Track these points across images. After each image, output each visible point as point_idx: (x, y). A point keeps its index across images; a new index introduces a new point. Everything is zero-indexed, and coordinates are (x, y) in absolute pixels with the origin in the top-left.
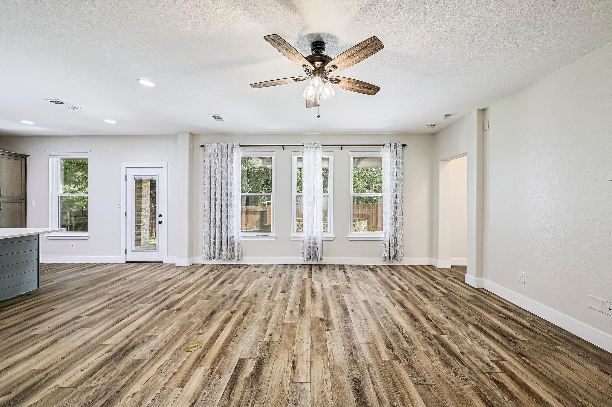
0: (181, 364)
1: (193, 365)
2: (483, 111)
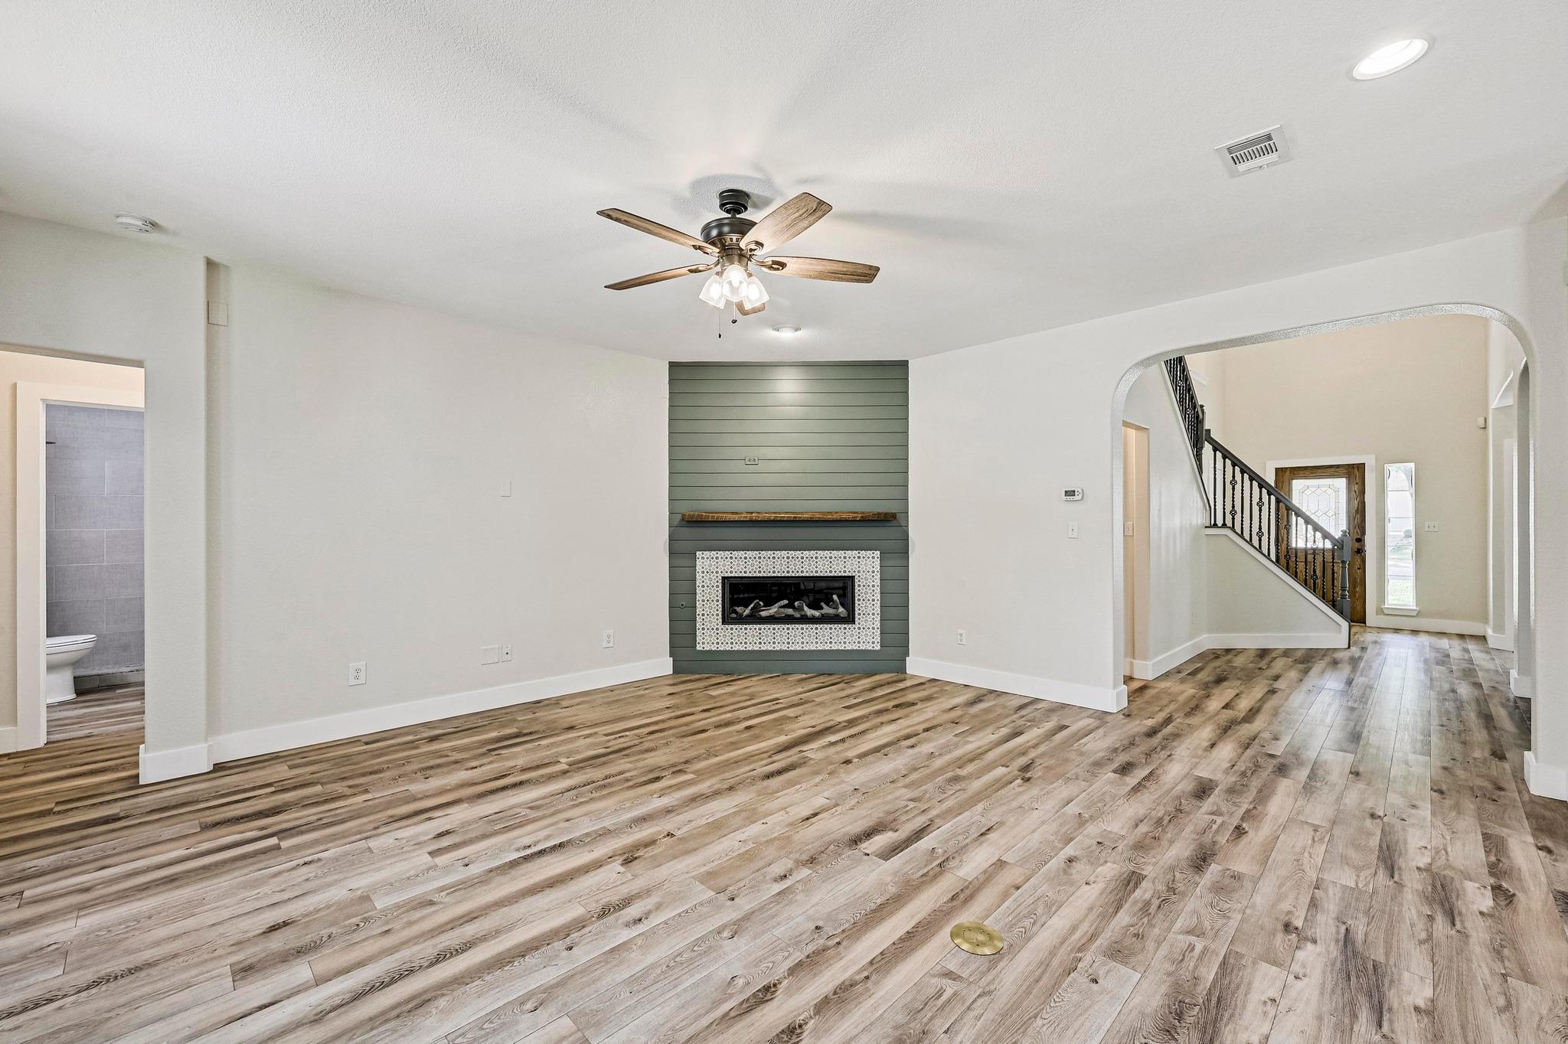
0: (1007, 904)
1: (978, 889)
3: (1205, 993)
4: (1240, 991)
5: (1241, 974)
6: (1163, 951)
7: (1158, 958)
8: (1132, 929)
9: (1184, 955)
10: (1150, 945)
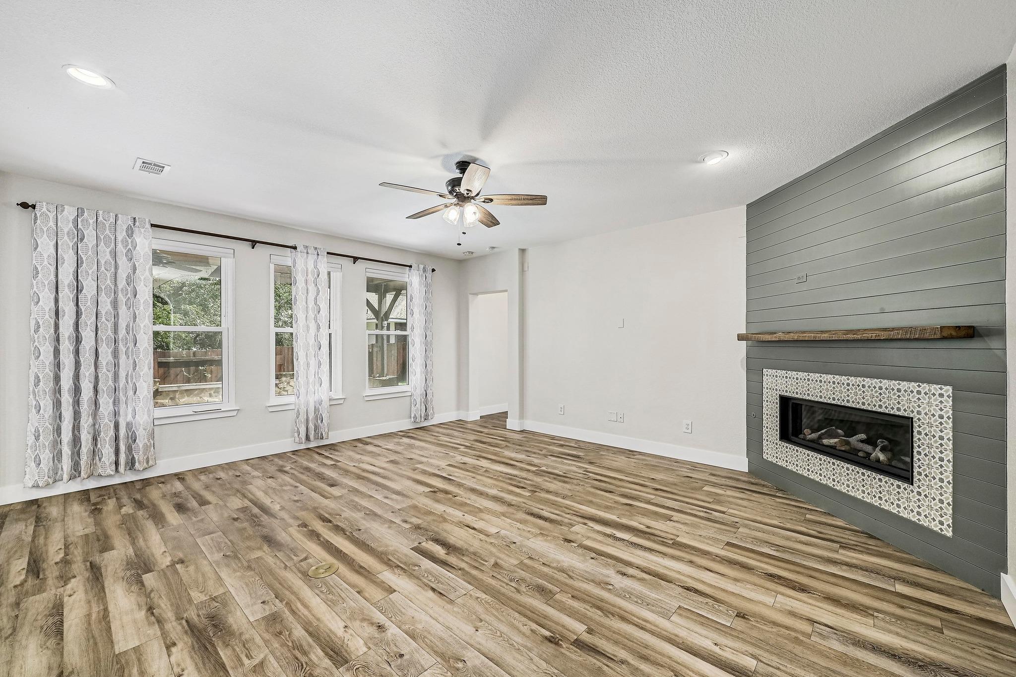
1: (366, 577)
2: (523, 251)
3: (216, 644)
4: (201, 663)
5: (209, 671)
6: (258, 640)
7: (257, 637)
8: (287, 633)
9: (247, 649)
10: (267, 636)
